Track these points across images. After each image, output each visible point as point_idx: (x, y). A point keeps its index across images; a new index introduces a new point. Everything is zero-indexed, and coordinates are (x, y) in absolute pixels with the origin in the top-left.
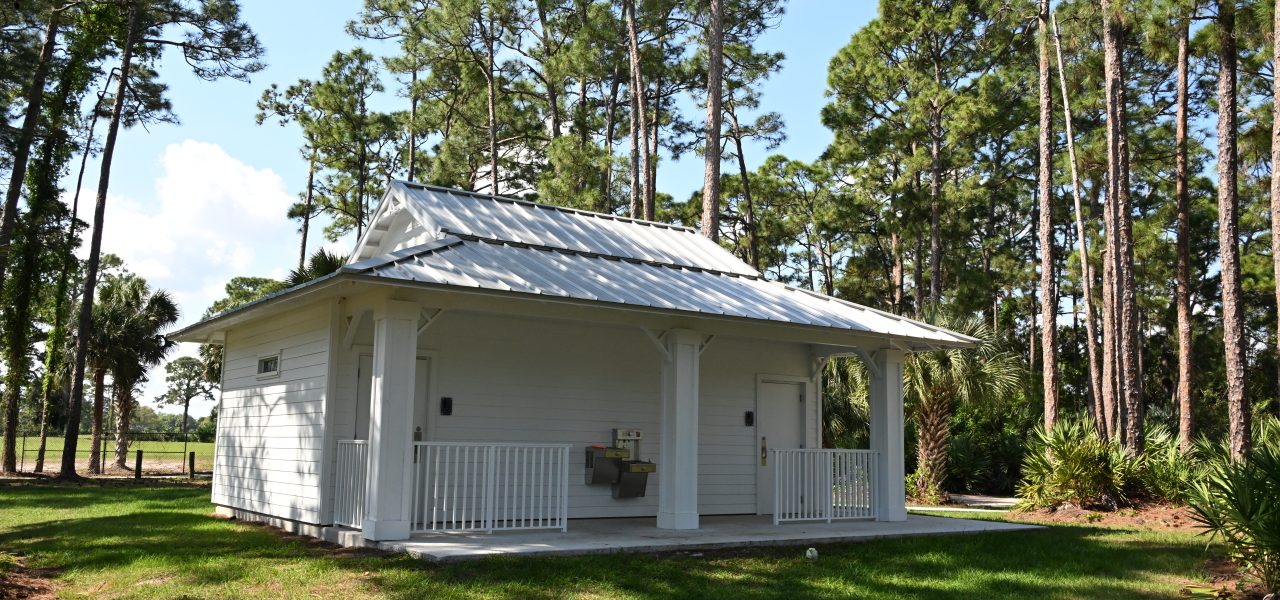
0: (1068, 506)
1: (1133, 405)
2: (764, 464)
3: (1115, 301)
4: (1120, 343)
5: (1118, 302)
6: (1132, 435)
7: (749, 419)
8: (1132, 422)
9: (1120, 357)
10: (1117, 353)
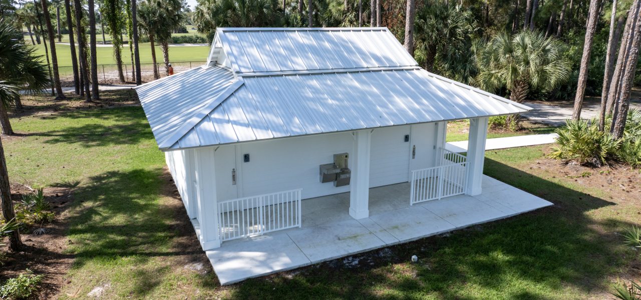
0: (574, 162)
1: (622, 111)
2: (413, 158)
3: (626, 53)
4: (622, 77)
5: (627, 54)
6: (618, 126)
7: (407, 138)
8: (619, 120)
9: (621, 85)
10: (620, 82)
